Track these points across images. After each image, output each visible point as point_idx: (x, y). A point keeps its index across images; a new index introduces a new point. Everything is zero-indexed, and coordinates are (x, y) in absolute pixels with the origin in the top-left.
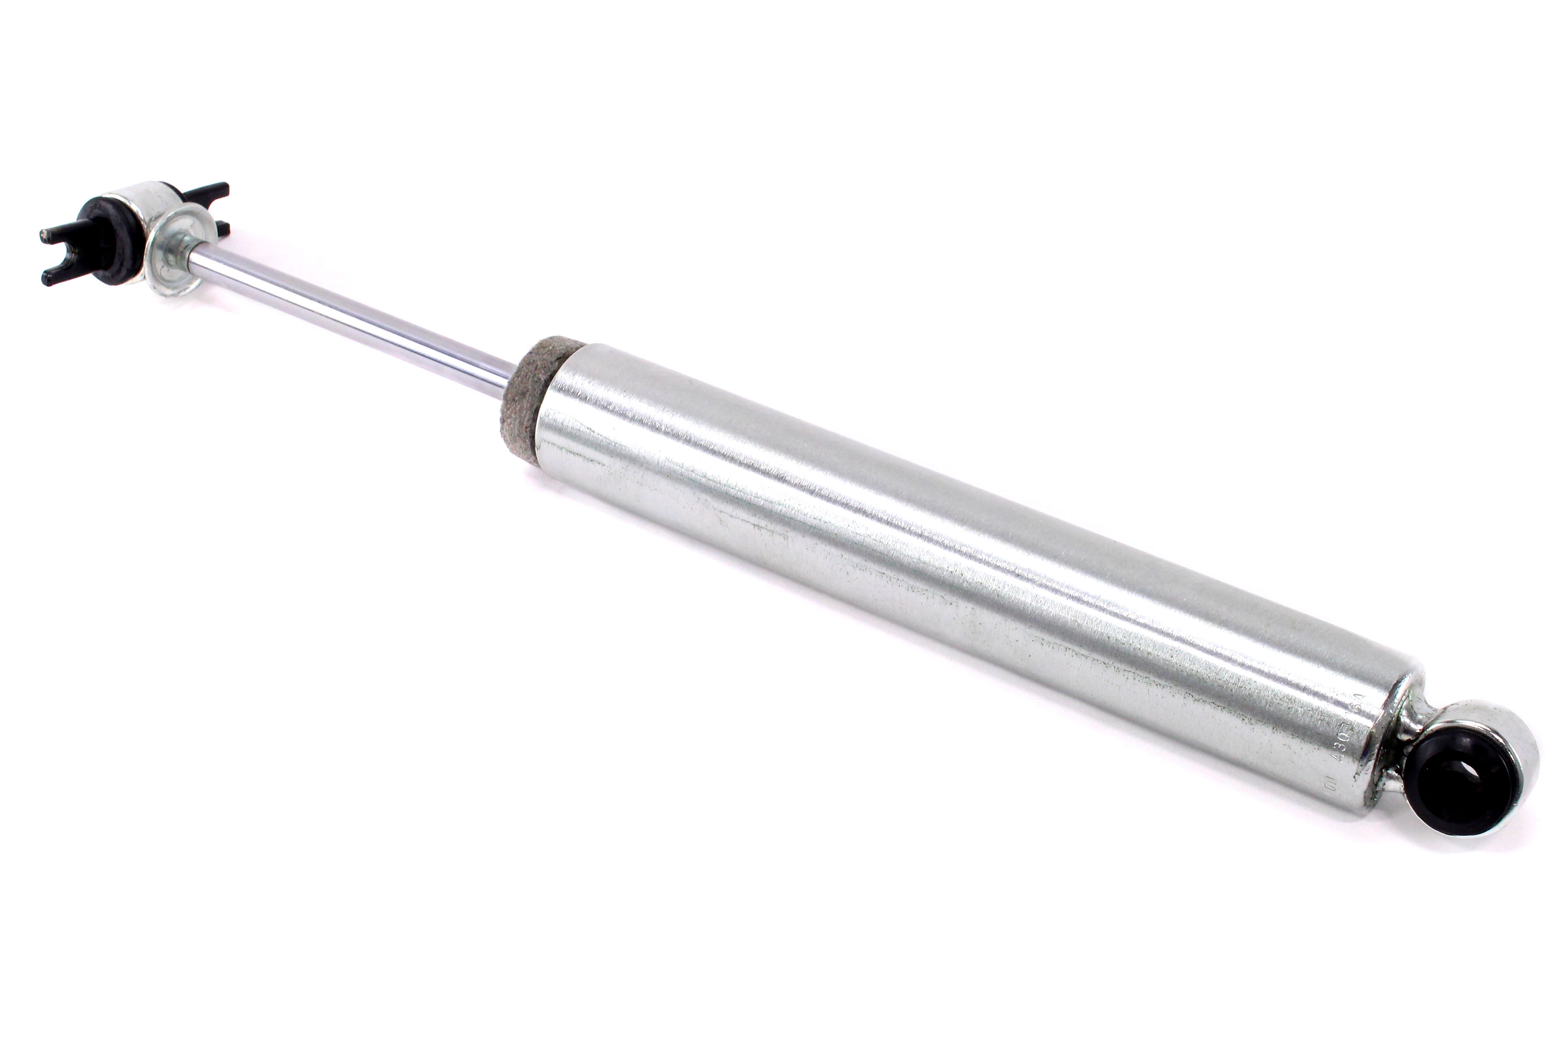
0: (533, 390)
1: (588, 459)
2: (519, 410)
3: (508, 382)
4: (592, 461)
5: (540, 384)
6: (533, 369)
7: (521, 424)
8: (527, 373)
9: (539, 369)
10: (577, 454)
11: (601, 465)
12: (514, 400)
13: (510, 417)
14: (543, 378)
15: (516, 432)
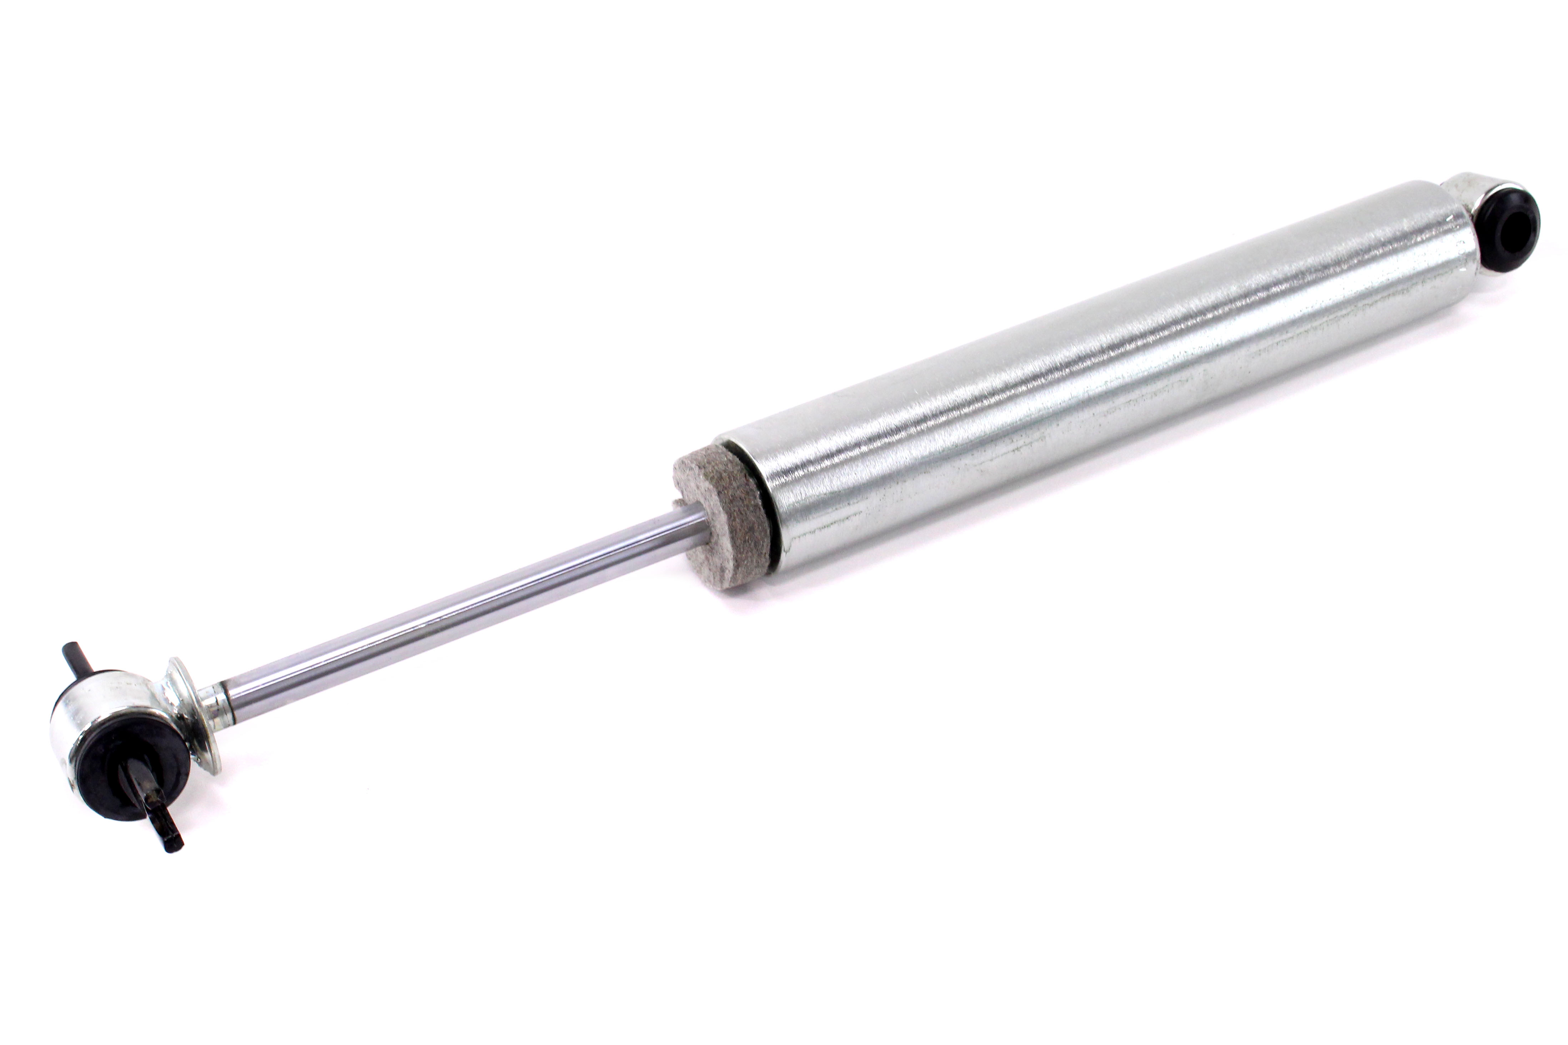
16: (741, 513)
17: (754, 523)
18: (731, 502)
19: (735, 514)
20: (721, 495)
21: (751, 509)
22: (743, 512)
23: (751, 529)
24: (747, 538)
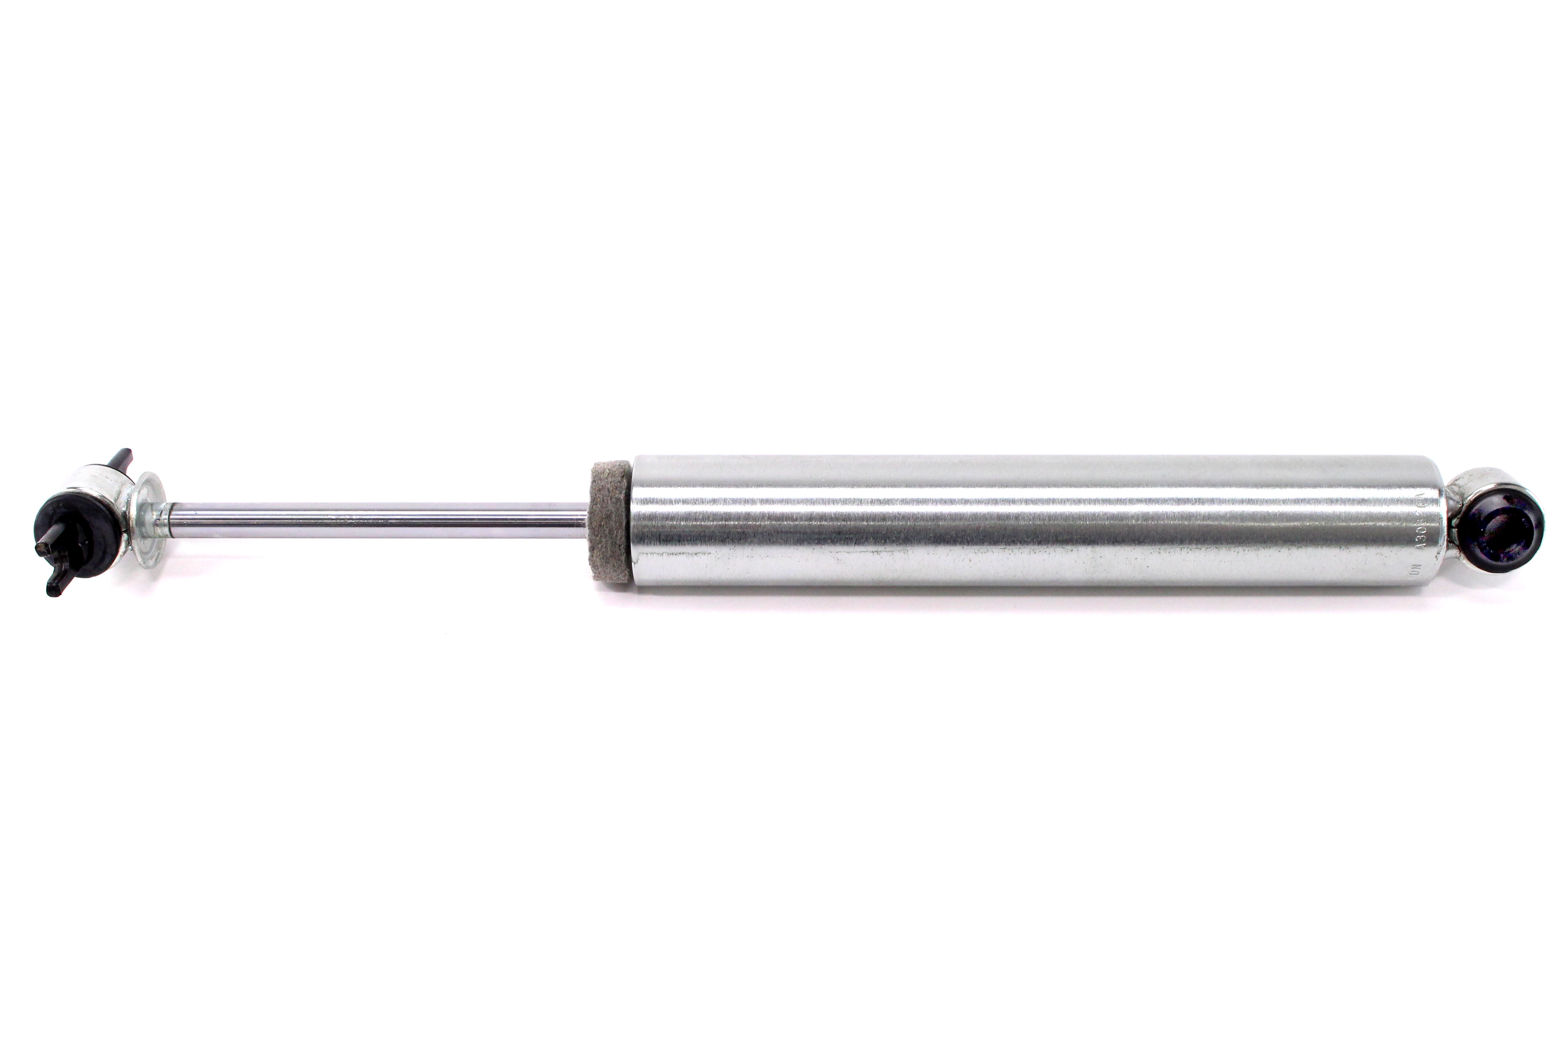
0: (616, 511)
1: (691, 554)
2: (609, 533)
3: (588, 513)
4: (696, 554)
5: (621, 502)
6: (607, 493)
7: (614, 544)
8: (603, 498)
9: (612, 491)
10: (680, 554)
11: (706, 555)
12: (600, 525)
13: (601, 542)
14: (622, 496)
15: (609, 553)
16: (603, 501)
17: (611, 513)
18: (600, 490)
19: (599, 499)
20: (594, 484)
21: (614, 500)
22: (605, 501)
23: (608, 517)
24: (603, 523)
